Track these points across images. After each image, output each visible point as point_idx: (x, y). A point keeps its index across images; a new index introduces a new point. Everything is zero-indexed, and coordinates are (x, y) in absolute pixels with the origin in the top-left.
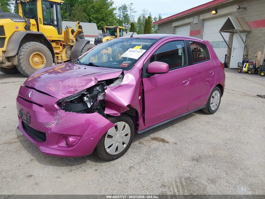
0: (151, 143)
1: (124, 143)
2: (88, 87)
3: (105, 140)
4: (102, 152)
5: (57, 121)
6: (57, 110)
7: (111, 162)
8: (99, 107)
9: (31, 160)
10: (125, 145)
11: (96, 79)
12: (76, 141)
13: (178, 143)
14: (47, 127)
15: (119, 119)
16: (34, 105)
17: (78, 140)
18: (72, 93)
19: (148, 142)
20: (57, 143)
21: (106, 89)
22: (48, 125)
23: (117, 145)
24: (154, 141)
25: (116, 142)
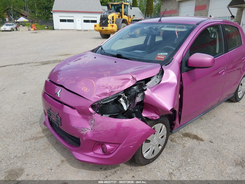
0: (184, 141)
1: (159, 145)
2: (125, 88)
3: (143, 145)
4: (140, 158)
5: (92, 126)
6: (91, 114)
7: (146, 166)
8: (137, 110)
9: (62, 161)
10: (160, 147)
11: (133, 78)
12: (114, 148)
13: (214, 141)
14: (82, 132)
15: (157, 122)
16: (65, 106)
17: (116, 148)
18: (108, 95)
19: (180, 139)
20: (92, 150)
21: (146, 90)
22: (83, 131)
23: (154, 148)
24: (187, 139)
25: (153, 146)
